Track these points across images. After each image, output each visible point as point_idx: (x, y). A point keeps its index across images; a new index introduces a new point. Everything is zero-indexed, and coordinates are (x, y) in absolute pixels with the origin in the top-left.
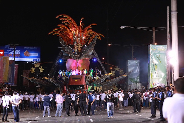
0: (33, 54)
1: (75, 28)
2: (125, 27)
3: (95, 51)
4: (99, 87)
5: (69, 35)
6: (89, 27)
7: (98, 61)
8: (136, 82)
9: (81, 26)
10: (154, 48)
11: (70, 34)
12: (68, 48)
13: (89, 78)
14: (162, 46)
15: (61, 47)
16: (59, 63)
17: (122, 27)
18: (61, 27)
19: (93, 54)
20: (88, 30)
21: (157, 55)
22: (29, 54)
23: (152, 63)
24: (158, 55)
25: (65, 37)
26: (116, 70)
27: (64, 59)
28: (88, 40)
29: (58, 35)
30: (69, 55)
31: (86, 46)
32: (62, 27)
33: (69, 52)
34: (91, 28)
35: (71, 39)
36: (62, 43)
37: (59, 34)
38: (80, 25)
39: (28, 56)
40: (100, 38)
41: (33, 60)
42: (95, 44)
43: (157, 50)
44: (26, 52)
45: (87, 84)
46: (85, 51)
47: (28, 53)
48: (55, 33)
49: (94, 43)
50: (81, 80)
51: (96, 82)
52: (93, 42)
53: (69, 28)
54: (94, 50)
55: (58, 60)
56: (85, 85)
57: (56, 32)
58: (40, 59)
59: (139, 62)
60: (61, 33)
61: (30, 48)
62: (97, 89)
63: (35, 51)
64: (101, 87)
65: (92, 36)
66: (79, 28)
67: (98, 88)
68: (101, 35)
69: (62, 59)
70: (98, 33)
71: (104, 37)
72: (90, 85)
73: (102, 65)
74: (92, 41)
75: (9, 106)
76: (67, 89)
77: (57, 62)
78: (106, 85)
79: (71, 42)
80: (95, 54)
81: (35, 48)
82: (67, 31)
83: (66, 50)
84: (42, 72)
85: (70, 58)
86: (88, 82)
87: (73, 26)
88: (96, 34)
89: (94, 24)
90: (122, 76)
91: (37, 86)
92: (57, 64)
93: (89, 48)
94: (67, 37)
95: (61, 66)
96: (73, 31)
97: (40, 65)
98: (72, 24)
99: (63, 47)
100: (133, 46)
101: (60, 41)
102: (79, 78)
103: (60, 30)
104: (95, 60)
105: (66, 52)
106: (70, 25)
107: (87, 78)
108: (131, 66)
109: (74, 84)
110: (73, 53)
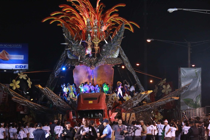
0: (15, 57)
1: (88, 11)
2: (177, 9)
3: (123, 52)
4: (130, 115)
5: (78, 24)
6: (114, 9)
7: (129, 69)
8: (196, 106)
9: (98, 7)
11: (81, 22)
12: (77, 45)
13: (112, 99)
15: (65, 44)
17: (171, 10)
18: (65, 10)
19: (119, 56)
20: (111, 15)
22: (8, 57)
25: (70, 27)
27: (69, 65)
28: (111, 33)
29: (59, 23)
30: (79, 58)
32: (67, 9)
33: (80, 52)
34: (116, 10)
35: (81, 31)
36: (68, 37)
37: (61, 22)
38: (98, 6)
39: (7, 60)
40: (132, 30)
41: (16, 66)
42: (123, 38)
44: (3, 53)
45: (110, 108)
46: (106, 51)
47: (6, 54)
49: (120, 36)
50: (99, 102)
51: (124, 106)
52: (119, 35)
53: (78, 12)
55: (60, 67)
56: (106, 111)
57: (55, 18)
58: (27, 65)
59: (201, 71)
60: (65, 21)
61: (10, 46)
62: (127, 117)
63: (19, 52)
64: (133, 114)
66: (96, 12)
67: (128, 115)
68: (134, 24)
69: (66, 65)
71: (139, 27)
72: (114, 110)
73: (135, 76)
74: (117, 33)
76: (75, 118)
77: (58, 71)
78: (141, 110)
79: (81, 36)
80: (124, 56)
81: (19, 45)
82: (75, 16)
83: (73, 48)
84: (30, 87)
85: (79, 62)
86: (111, 106)
87: (85, 7)
88: (125, 22)
89: (121, 5)
90: (172, 99)
91: (22, 112)
92: (57, 73)
93: (111, 45)
94: (75, 26)
95: (64, 77)
96: (85, 17)
97: (26, 75)
98: (85, 4)
99: (69, 44)
100: (189, 43)
101: (64, 32)
102: (96, 99)
103: (62, 15)
104: (123, 67)
105: (73, 52)
106: (80, 5)
107: (109, 99)
108: (187, 78)
109: (87, 109)
110: (86, 55)
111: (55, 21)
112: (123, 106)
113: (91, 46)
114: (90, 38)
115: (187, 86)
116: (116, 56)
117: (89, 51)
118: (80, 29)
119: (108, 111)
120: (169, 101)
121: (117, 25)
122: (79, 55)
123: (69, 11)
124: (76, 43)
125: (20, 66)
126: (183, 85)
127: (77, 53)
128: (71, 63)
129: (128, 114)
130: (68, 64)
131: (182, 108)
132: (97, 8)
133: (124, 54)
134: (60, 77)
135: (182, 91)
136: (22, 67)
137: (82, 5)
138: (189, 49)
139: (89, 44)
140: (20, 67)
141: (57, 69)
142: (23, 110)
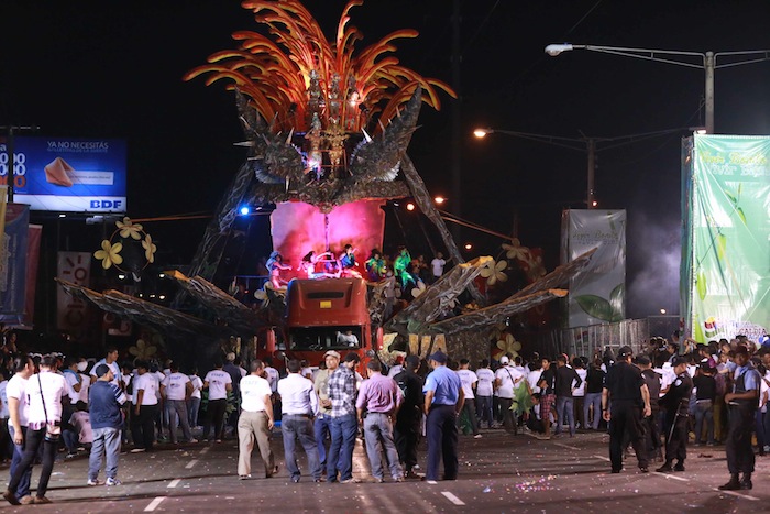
0: (89, 177)
1: (313, 47)
2: (570, 47)
3: (411, 165)
4: (432, 340)
5: (287, 85)
6: (383, 46)
7: (426, 213)
8: (611, 317)
9: (343, 40)
10: (715, 153)
11: (292, 79)
12: (281, 147)
13: (383, 296)
14: (750, 140)
15: (247, 144)
16: (239, 219)
17: (554, 49)
18: (249, 47)
19: (401, 176)
20: (377, 61)
21: (728, 188)
22: (70, 177)
23: (704, 225)
24: (732, 184)
25: (264, 93)
26: (510, 255)
27: (261, 200)
28: (379, 110)
29: (233, 82)
30: (287, 183)
31: (369, 139)
32: (256, 45)
33: (288, 167)
34: (392, 49)
35: (294, 106)
36: (254, 125)
37: (238, 81)
38: (341, 34)
39: (66, 185)
40: (435, 103)
41: (92, 203)
42: (415, 129)
43: (727, 159)
44: (57, 164)
45: (376, 321)
46: (365, 164)
47: (66, 168)
48: (217, 73)
49: (409, 123)
50: (348, 304)
51: (415, 309)
52: (405, 119)
53: (287, 52)
54: (406, 156)
55: (234, 205)
56: (368, 328)
57: (220, 70)
58: (123, 200)
59: (624, 218)
60: (248, 76)
61: (76, 145)
62: (423, 345)
63: (101, 163)
64: (441, 337)
65: (397, 88)
66: (336, 54)
67: (426, 340)
68: (439, 85)
69: (253, 199)
70: (425, 77)
71: (454, 96)
72: (387, 324)
73: (444, 233)
74: (399, 115)
75: (57, 423)
76: (282, 349)
77: (229, 217)
78: (463, 328)
79: (293, 119)
80: (413, 177)
81: (101, 145)
82: (277, 63)
83: (270, 156)
84: (152, 260)
85: (289, 194)
86: (379, 316)
87: (306, 38)
88: (414, 80)
89: (406, 33)
90: (548, 294)
91: (112, 332)
92: (226, 224)
93: (382, 147)
94: (275, 91)
95: (244, 233)
96: (306, 66)
97: (141, 227)
98: (303, 30)
99: (256, 145)
100: (591, 141)
101: (243, 112)
102: (339, 295)
103: (241, 59)
104: (411, 207)
105: (269, 165)
106: (292, 33)
107: (375, 296)
108: (587, 237)
109: (317, 324)
110: (306, 172)
111: (220, 77)
112: (412, 311)
113: (320, 147)
114: (317, 125)
115: (587, 257)
116: (391, 176)
117: (314, 163)
118: (291, 100)
119: (374, 329)
120: (539, 300)
121: (393, 90)
122: (287, 173)
123: (260, 51)
124: (276, 141)
125: (104, 202)
126: (575, 256)
127: (281, 169)
128: (267, 195)
129: (426, 337)
130: (257, 198)
131: (573, 320)
132: (339, 42)
133: (413, 170)
134: (232, 234)
135: (572, 271)
136: (110, 206)
137: (296, 34)
138: (591, 158)
139: (316, 141)
140: (104, 206)
141: (225, 211)
142: (117, 326)
